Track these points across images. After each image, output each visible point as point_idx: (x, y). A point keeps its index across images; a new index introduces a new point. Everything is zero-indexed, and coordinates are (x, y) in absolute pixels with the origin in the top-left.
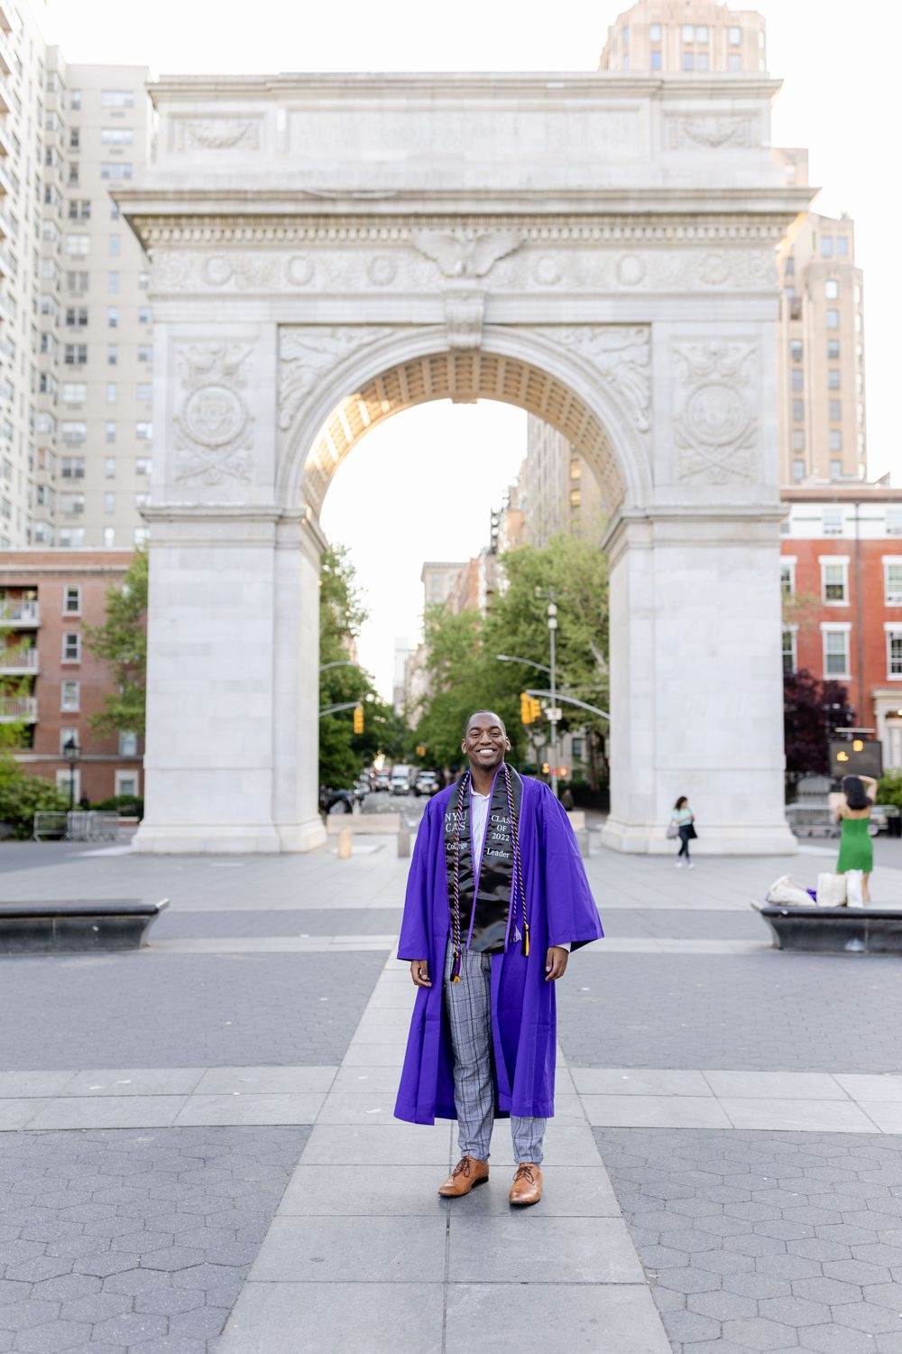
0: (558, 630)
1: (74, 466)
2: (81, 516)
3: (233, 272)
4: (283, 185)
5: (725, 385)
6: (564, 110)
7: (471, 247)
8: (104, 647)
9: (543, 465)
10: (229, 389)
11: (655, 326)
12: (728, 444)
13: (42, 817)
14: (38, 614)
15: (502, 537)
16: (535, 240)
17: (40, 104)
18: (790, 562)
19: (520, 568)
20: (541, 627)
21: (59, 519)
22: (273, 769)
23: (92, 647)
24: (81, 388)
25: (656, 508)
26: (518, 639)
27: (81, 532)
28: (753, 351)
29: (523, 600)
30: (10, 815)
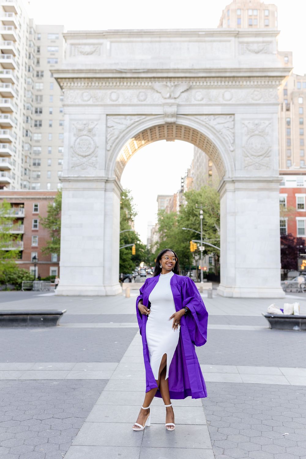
0: (203, 219)
1: (37, 162)
2: (39, 179)
3: (91, 97)
4: (108, 67)
5: (260, 135)
6: (205, 41)
7: (172, 88)
8: (47, 224)
9: (199, 161)
10: (90, 137)
11: (236, 115)
12: (261, 155)
13: (25, 283)
14: (24, 213)
15: (185, 186)
16: (194, 86)
17: (27, 38)
18: (285, 196)
19: (190, 198)
20: (197, 218)
21: (32, 180)
22: (104, 267)
23: (42, 224)
24: (40, 135)
25: (236, 177)
26: (189, 222)
27: (39, 184)
28: (270, 124)
29: (191, 209)
30: (14, 282)
